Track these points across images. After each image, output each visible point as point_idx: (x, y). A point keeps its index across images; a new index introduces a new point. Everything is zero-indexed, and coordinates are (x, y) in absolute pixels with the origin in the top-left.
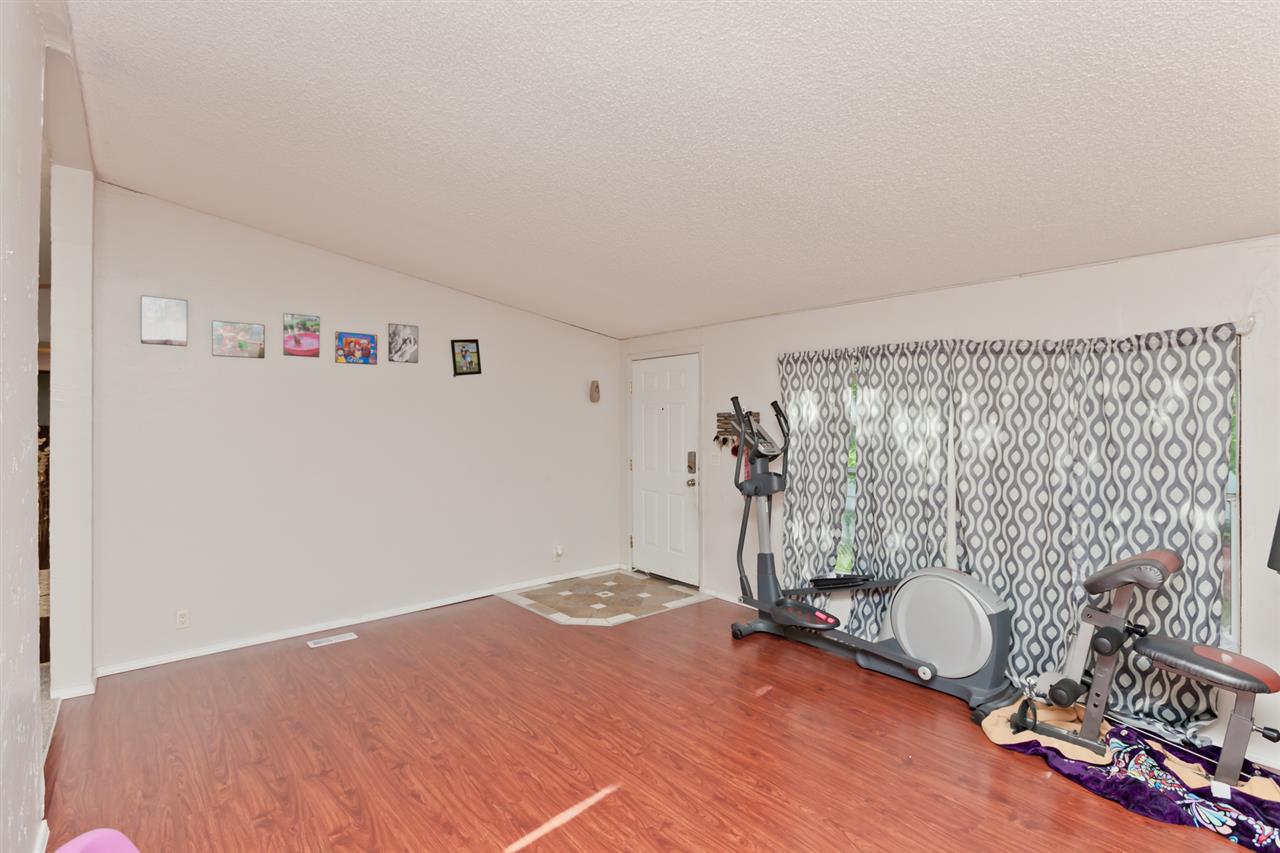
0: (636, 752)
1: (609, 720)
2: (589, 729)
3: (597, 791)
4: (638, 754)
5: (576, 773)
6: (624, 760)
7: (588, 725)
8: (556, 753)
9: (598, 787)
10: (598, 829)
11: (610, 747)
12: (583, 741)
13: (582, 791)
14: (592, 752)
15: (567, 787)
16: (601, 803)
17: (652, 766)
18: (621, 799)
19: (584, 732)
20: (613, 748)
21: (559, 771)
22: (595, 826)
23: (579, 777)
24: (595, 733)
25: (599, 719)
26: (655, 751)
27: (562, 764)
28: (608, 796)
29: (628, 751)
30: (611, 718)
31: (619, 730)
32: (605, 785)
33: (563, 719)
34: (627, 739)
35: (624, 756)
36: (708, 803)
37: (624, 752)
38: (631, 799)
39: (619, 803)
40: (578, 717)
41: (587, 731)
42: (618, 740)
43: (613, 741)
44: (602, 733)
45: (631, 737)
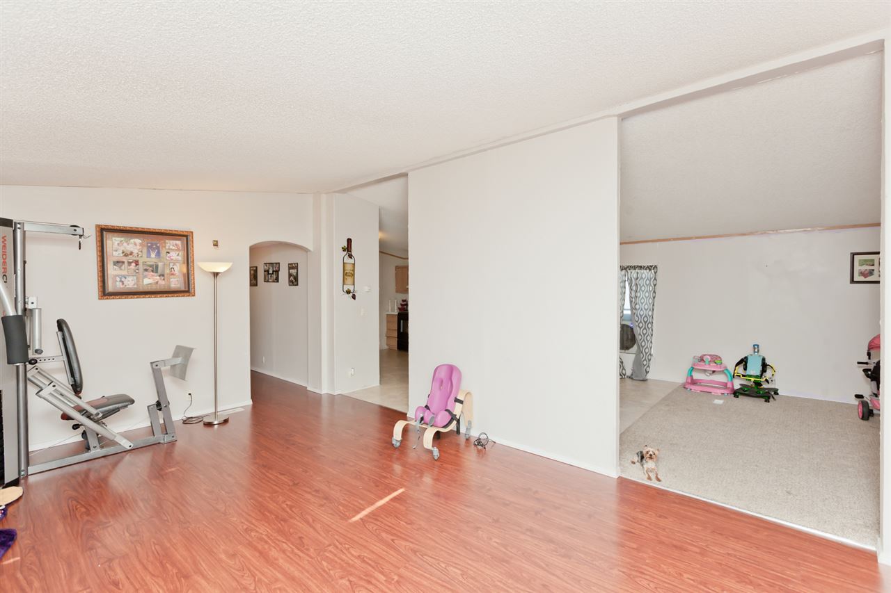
0: (331, 548)
1: (352, 579)
2: (370, 565)
3: (361, 519)
4: (330, 545)
5: (375, 528)
6: (341, 540)
7: (370, 568)
8: (393, 540)
9: (360, 521)
10: (360, 501)
11: (351, 550)
12: (373, 552)
13: (370, 517)
14: (365, 544)
15: (379, 519)
16: (358, 512)
17: (320, 538)
18: (346, 515)
19: (374, 561)
20: (348, 548)
21: (387, 528)
22: (362, 502)
23: (373, 525)
24: (364, 561)
25: (361, 578)
26: (315, 550)
27: (387, 533)
28: (354, 516)
29: (337, 548)
30: (350, 581)
31: (342, 567)
32: (355, 522)
33: (395, 574)
34: (336, 559)
35: (341, 544)
36: (292, 518)
37: (340, 546)
38: (340, 516)
39: (347, 513)
40: (382, 578)
41: (370, 562)
42: (344, 557)
43: (349, 555)
44: (358, 562)
45: (333, 560)
